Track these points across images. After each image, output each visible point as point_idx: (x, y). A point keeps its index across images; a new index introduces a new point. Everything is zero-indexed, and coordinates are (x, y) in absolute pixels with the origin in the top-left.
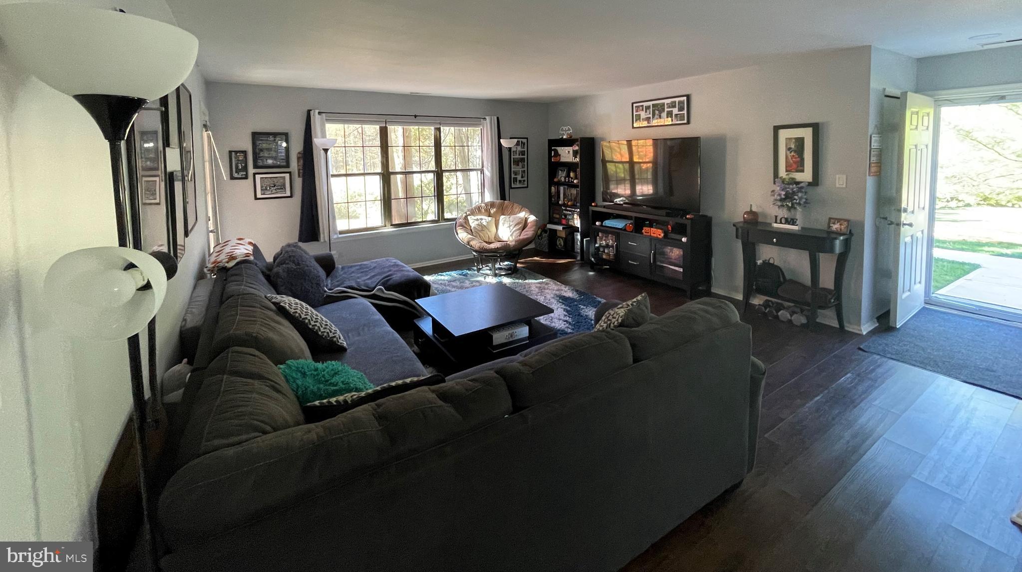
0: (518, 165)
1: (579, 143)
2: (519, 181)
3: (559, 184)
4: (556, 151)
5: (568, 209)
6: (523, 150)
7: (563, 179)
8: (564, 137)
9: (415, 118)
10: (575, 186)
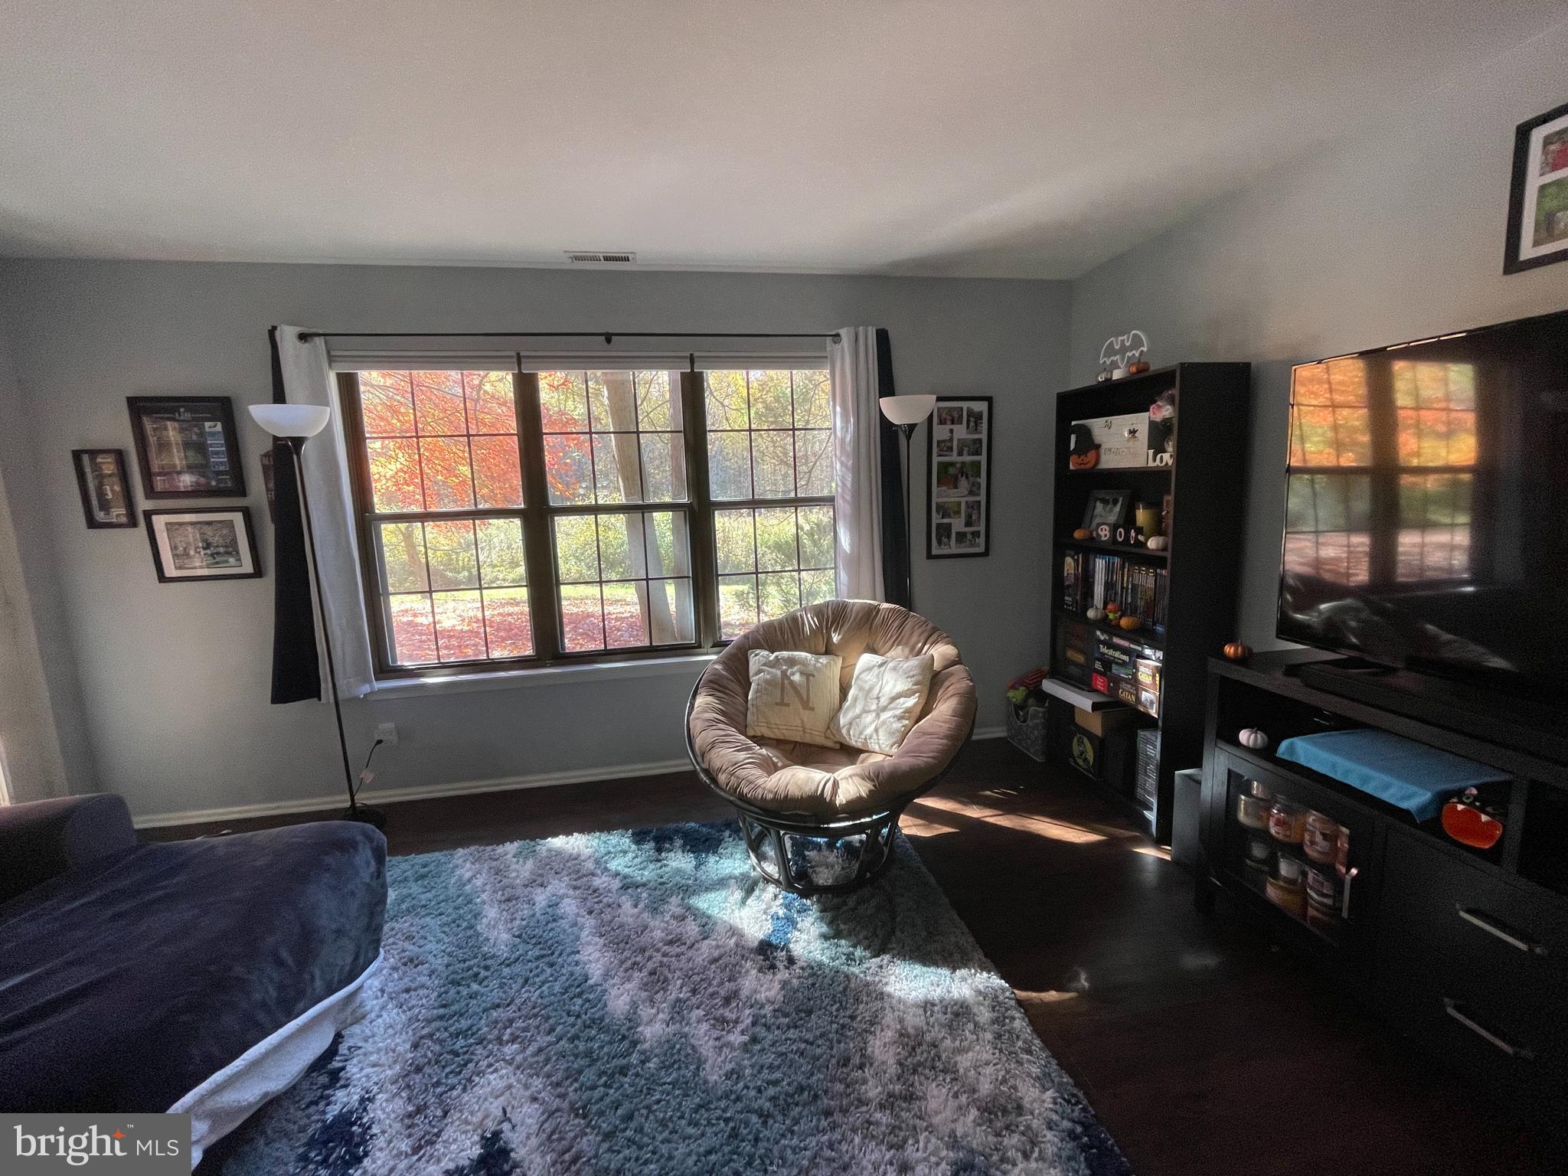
0: (956, 487)
1: (1175, 392)
2: (958, 533)
3: (1091, 548)
4: (1085, 435)
5: (1116, 640)
6: (976, 436)
7: (1104, 533)
8: (1117, 375)
9: (609, 341)
10: (1154, 561)
